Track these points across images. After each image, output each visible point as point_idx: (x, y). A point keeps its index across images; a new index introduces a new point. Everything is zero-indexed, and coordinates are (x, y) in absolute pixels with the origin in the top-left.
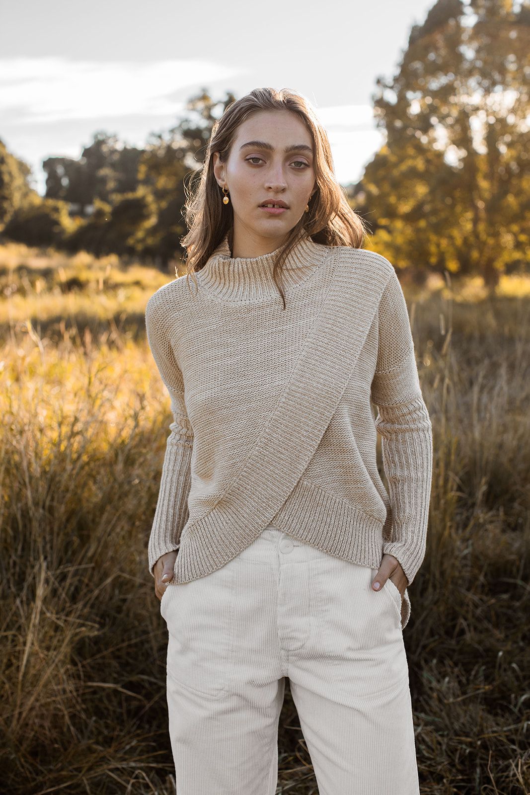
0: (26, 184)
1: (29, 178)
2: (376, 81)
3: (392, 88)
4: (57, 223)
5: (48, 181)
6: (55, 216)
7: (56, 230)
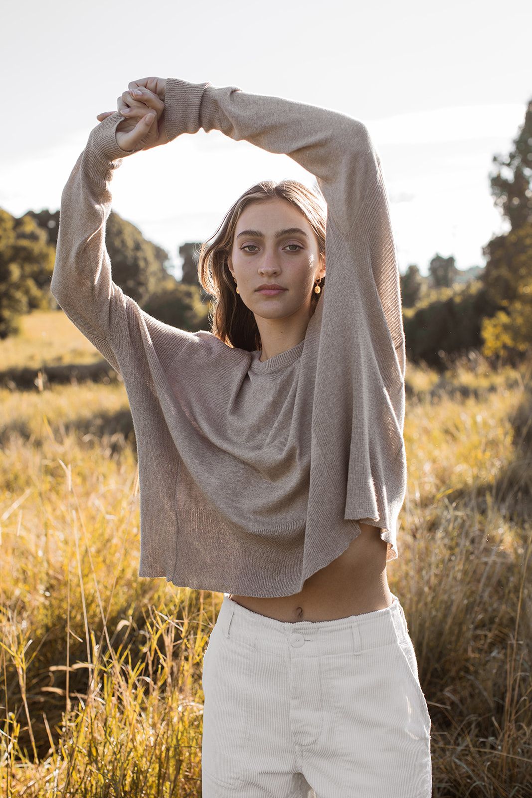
0: (163, 270)
1: (166, 264)
2: (493, 158)
3: (509, 165)
4: (189, 308)
5: (184, 267)
6: (187, 301)
7: (189, 314)
